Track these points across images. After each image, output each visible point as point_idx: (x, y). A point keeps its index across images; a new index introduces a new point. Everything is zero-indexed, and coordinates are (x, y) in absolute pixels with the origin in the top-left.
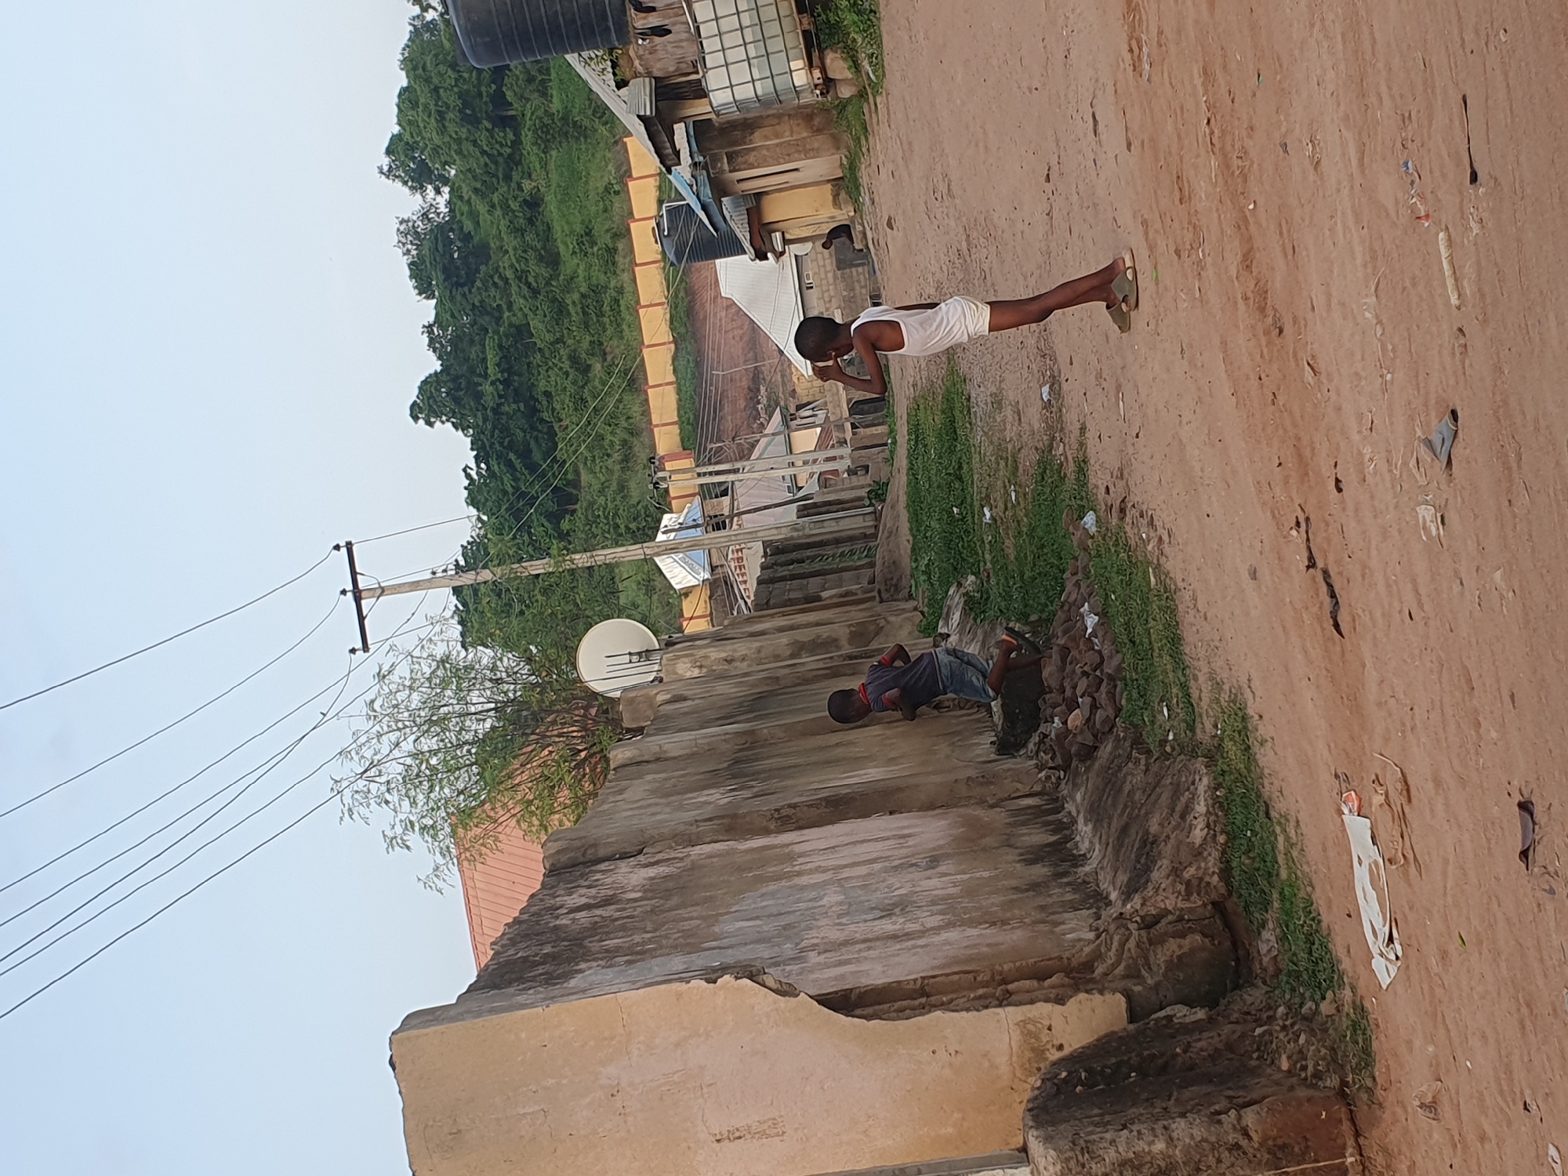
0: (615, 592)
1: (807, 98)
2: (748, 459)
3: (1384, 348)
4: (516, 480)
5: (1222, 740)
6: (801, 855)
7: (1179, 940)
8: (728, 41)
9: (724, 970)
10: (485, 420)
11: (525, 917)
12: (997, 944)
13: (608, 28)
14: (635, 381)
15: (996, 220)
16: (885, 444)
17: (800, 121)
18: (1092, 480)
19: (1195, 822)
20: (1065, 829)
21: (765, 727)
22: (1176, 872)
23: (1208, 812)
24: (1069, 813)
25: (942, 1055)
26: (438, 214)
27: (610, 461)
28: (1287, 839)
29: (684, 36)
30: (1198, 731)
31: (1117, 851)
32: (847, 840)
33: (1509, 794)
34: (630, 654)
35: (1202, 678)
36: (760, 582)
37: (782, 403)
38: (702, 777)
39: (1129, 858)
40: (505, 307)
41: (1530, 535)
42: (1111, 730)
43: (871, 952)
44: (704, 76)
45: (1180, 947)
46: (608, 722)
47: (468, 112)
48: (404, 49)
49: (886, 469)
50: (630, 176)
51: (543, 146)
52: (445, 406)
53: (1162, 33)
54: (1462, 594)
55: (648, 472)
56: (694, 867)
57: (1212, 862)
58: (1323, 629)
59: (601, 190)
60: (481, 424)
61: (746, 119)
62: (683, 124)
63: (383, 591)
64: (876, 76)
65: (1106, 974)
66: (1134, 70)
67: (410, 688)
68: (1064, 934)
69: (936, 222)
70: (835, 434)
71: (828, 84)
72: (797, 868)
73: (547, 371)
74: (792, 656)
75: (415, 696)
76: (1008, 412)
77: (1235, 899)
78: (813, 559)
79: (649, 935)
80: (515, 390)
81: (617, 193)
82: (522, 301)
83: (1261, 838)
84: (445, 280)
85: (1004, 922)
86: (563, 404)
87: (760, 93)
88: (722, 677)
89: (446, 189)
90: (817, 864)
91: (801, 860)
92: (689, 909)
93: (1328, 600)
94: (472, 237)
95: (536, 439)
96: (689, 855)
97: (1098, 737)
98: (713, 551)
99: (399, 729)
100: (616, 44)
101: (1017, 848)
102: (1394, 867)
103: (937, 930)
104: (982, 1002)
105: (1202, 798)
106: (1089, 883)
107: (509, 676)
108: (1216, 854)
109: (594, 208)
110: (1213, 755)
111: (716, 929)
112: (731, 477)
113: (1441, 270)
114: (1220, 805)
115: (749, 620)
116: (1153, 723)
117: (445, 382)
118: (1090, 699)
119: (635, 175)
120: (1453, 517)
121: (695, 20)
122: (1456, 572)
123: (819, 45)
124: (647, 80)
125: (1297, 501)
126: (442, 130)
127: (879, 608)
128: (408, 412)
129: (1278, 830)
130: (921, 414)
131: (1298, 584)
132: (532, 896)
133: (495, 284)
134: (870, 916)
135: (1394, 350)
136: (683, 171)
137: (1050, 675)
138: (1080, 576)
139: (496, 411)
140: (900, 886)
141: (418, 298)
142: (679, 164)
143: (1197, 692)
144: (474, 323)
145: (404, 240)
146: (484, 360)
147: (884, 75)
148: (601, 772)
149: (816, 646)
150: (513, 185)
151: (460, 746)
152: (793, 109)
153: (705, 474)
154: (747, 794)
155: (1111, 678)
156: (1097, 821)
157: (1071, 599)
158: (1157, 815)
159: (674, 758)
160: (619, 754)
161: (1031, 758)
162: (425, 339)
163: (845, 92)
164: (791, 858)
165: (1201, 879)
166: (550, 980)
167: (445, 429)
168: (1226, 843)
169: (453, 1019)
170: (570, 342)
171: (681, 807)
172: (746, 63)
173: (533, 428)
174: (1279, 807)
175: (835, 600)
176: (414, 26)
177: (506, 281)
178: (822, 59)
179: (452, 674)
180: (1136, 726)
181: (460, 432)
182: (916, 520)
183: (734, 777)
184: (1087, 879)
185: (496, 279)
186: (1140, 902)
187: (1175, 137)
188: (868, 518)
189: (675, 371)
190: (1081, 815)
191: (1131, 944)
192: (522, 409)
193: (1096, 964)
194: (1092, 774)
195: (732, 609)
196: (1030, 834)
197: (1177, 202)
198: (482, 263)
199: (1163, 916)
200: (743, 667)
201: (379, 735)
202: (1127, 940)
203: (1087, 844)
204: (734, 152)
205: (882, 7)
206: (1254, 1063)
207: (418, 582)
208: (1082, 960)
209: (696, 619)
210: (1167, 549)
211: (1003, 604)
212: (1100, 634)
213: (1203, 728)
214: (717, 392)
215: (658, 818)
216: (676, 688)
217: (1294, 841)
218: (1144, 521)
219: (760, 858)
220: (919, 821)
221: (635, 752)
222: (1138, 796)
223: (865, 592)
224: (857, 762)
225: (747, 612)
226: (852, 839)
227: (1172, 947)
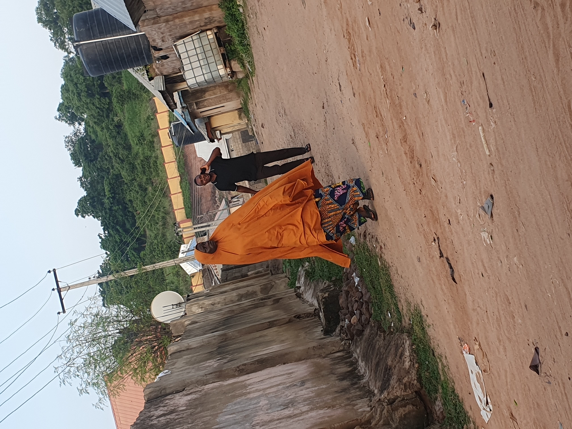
0: (164, 280)
1: (225, 79)
2: (213, 221)
3: (462, 172)
4: (120, 236)
5: (413, 325)
6: (249, 385)
7: (404, 408)
8: (192, 59)
10: (106, 213)
11: (138, 421)
12: (332, 416)
13: (144, 58)
14: (166, 193)
15: (304, 124)
17: (223, 88)
19: (405, 359)
20: (354, 364)
21: (230, 332)
22: (400, 380)
23: (410, 355)
24: (355, 357)
26: (80, 133)
27: (158, 225)
29: (175, 58)
30: (403, 322)
31: (376, 373)
32: (267, 377)
33: (529, 344)
34: (173, 305)
35: (402, 301)
37: (225, 197)
38: (206, 355)
39: (381, 375)
40: (110, 167)
41: (526, 243)
42: (368, 323)
43: (281, 424)
44: (184, 74)
45: (404, 411)
46: (166, 333)
47: (90, 92)
48: (62, 70)
50: (157, 112)
51: (121, 103)
52: (89, 209)
53: (363, 52)
54: (502, 266)
55: (174, 229)
56: (206, 394)
57: (413, 375)
58: (448, 281)
59: (146, 118)
60: (104, 215)
61: (202, 89)
62: (177, 92)
63: (69, 288)
64: (252, 70)
65: (376, 425)
66: (354, 66)
68: (358, 409)
69: (281, 125)
71: (233, 73)
72: (248, 391)
73: (130, 191)
74: (239, 300)
75: (86, 330)
79: (190, 425)
80: (117, 200)
81: (152, 119)
82: (117, 165)
83: (432, 364)
84: (85, 160)
85: (333, 406)
86: (137, 204)
87: (206, 79)
88: (211, 312)
89: (83, 123)
90: (256, 388)
91: (250, 387)
92: (206, 412)
93: (449, 270)
94: (95, 141)
95: (127, 219)
96: (204, 389)
97: (364, 326)
100: (148, 63)
101: (336, 374)
102: (486, 374)
103: (307, 412)
105: (407, 350)
106: (366, 387)
107: (123, 318)
108: (415, 372)
109: (143, 126)
110: (410, 332)
111: (218, 420)
112: (207, 228)
113: (481, 141)
114: (415, 352)
115: (220, 287)
116: (385, 319)
117: (89, 200)
118: (359, 311)
119: (159, 112)
120: (495, 236)
121: (178, 52)
122: (499, 258)
123: (228, 58)
124: (161, 76)
125: (433, 231)
126: (80, 100)
127: (271, 278)
128: (74, 213)
129: (438, 360)
131: (437, 264)
132: (141, 412)
133: (106, 159)
134: (279, 409)
135: (466, 172)
136: (178, 111)
137: (342, 302)
139: (110, 209)
140: (290, 394)
141: (75, 167)
142: (177, 108)
143: (401, 307)
144: (98, 175)
145: (67, 144)
146: (104, 189)
147: (255, 69)
148: (165, 354)
149: (247, 295)
150: (110, 119)
152: (220, 83)
153: (197, 228)
154: (225, 361)
155: (366, 302)
156: (366, 361)
157: (348, 271)
158: (390, 357)
159: (195, 348)
160: (172, 349)
161: (338, 336)
162: (79, 183)
163: (240, 76)
164: (245, 386)
165: (410, 382)
167: (90, 218)
168: (418, 367)
170: (138, 179)
171: (198, 370)
172: (200, 68)
173: (126, 215)
174: (438, 351)
175: (254, 275)
176: (65, 60)
177: (110, 157)
178: (230, 64)
179: (101, 321)
180: (378, 321)
181: (96, 219)
183: (219, 354)
184: (365, 385)
185: (106, 157)
186: (387, 394)
187: (372, 92)
189: (181, 187)
190: (360, 358)
191: (385, 411)
192: (121, 207)
193: (372, 421)
194: (363, 341)
195: (212, 280)
196: (340, 368)
197: (375, 116)
198: (100, 151)
199: (396, 399)
200: (219, 306)
202: (383, 410)
203: (363, 370)
204: (198, 102)
205: (252, 43)
207: (84, 282)
208: (366, 420)
210: (384, 251)
211: (321, 273)
212: (361, 285)
213: (405, 320)
214: (199, 195)
215: (190, 374)
216: (193, 318)
217: (445, 364)
218: (374, 240)
219: (233, 388)
220: (295, 366)
221: (178, 347)
222: (382, 350)
223: (265, 271)
224: (269, 343)
225: (219, 283)
226: (270, 376)
227: (402, 411)
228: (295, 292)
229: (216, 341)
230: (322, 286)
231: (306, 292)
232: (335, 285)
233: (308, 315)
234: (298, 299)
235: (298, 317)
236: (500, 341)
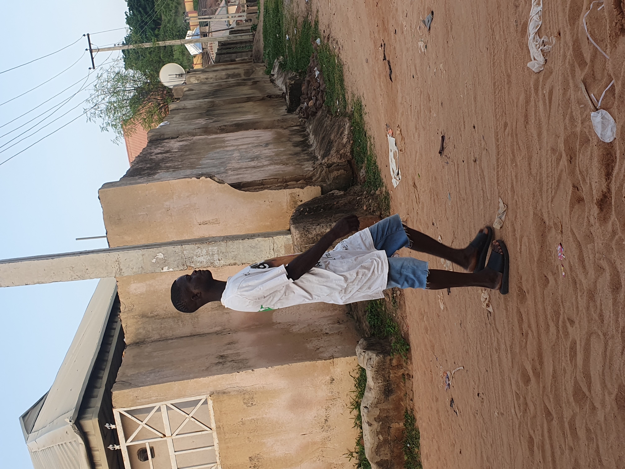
0: (173, 55)
2: (215, 15)
4: (142, 17)
5: (354, 112)
6: (227, 141)
7: (337, 171)
9: (202, 175)
11: (141, 155)
12: (285, 171)
16: (257, 13)
18: (320, 28)
19: (344, 137)
20: (306, 136)
21: (217, 101)
22: (338, 151)
23: (348, 134)
24: (308, 132)
25: (267, 202)
27: (171, 13)
28: (371, 143)
30: (347, 109)
31: (321, 144)
32: (240, 137)
33: (438, 133)
34: (176, 75)
35: (349, 93)
36: (217, 54)
38: (198, 115)
39: (324, 146)
41: (452, 53)
42: (321, 107)
43: (247, 171)
45: (338, 173)
46: (170, 95)
49: (256, 21)
54: (430, 70)
55: (183, 17)
56: (194, 143)
57: (348, 149)
58: (386, 79)
63: (99, 50)
65: (316, 180)
67: (108, 82)
68: (304, 168)
70: (242, 8)
72: (225, 145)
74: (226, 79)
75: (109, 84)
76: (295, 4)
77: (354, 160)
78: (233, 48)
79: (180, 163)
83: (363, 142)
85: (287, 164)
88: (204, 83)
90: (231, 144)
91: (227, 142)
92: (193, 156)
93: (389, 70)
96: (193, 139)
97: (317, 109)
98: (203, 43)
99: (104, 94)
101: (292, 142)
102: (401, 153)
103: (267, 165)
104: (279, 187)
105: (347, 130)
107: (138, 79)
108: (349, 147)
110: (351, 117)
111: (201, 162)
112: (209, 20)
114: (352, 132)
115: (213, 66)
116: (334, 106)
118: (316, 97)
120: (429, 46)
122: (428, 64)
125: (382, 38)
127: (253, 65)
129: (368, 140)
130: (268, 4)
131: (381, 65)
132: (144, 149)
134: (247, 161)
137: (304, 89)
138: (315, 58)
140: (256, 152)
143: (348, 97)
149: (234, 76)
151: (123, 100)
153: (201, 19)
154: (211, 121)
155: (322, 91)
156: (316, 135)
157: (312, 66)
158: (333, 134)
159: (189, 108)
160: (172, 106)
161: (297, 115)
164: (224, 141)
165: (345, 154)
166: (149, 175)
168: (353, 143)
169: (118, 186)
171: (190, 124)
174: (369, 133)
175: (240, 62)
179: (121, 78)
180: (329, 107)
182: (265, 37)
183: (207, 115)
184: (312, 152)
186: (327, 160)
188: (251, 36)
190: (311, 133)
191: (324, 172)
193: (313, 177)
194: (315, 120)
195: (209, 62)
196: (296, 138)
199: (333, 164)
200: (211, 81)
201: (98, 96)
202: (322, 171)
203: (312, 142)
206: (356, 207)
207: (110, 48)
208: (309, 176)
209: (198, 65)
210: (341, 52)
211: (291, 66)
212: (319, 77)
213: (349, 108)
215: (183, 127)
216: (191, 87)
217: (372, 143)
218: (335, 42)
219: (215, 141)
220: (263, 132)
221: (177, 106)
222: (328, 128)
223: (249, 59)
224: (245, 113)
225: (213, 63)
226: (243, 137)
227: (335, 173)
228: (270, 78)
229: (206, 106)
230: (290, 75)
231: (278, 80)
232: (300, 76)
233: (277, 96)
234: (271, 84)
235: (270, 96)
236: (416, 129)
